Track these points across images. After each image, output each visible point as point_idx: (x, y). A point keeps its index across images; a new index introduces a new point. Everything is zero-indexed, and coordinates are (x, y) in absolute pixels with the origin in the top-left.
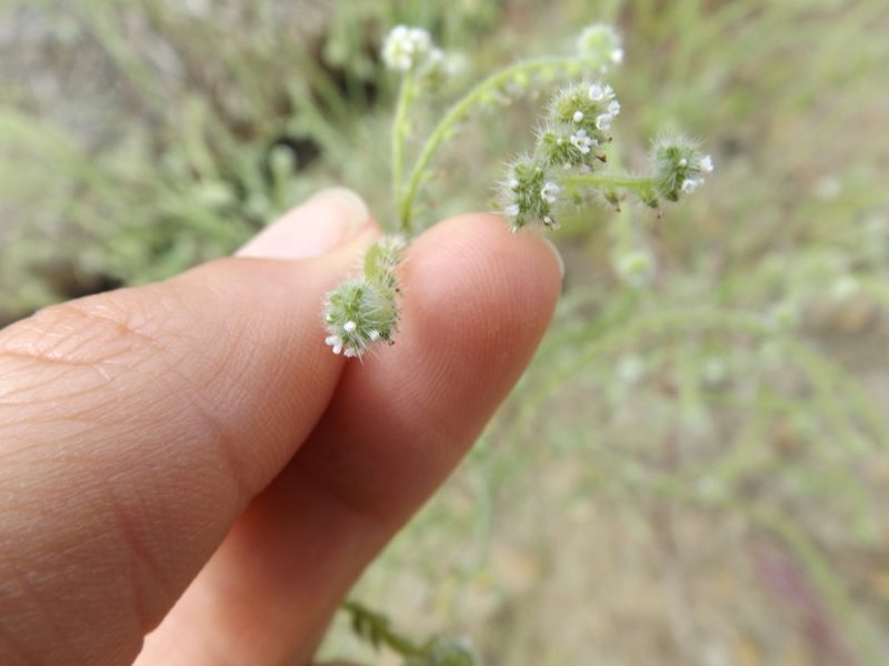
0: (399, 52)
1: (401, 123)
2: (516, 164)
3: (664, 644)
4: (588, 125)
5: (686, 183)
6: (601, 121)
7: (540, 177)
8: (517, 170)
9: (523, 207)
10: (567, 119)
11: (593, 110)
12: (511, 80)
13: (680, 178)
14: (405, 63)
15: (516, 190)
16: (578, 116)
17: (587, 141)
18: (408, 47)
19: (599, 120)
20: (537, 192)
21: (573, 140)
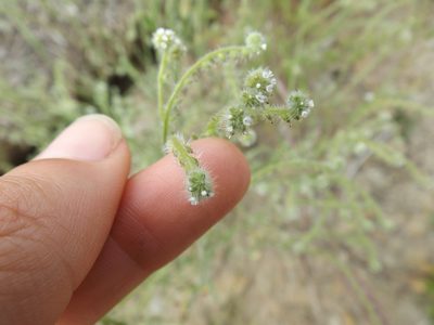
0: (161, 41)
1: (162, 74)
2: (231, 107)
3: (309, 317)
4: (263, 89)
5: (304, 113)
6: (268, 88)
7: (242, 113)
8: (231, 110)
9: (234, 127)
10: (253, 86)
11: (265, 83)
12: (216, 56)
13: (301, 110)
14: (164, 46)
15: (232, 120)
16: (258, 85)
17: (263, 97)
18: (166, 39)
19: (267, 88)
20: (241, 120)
21: (257, 97)
